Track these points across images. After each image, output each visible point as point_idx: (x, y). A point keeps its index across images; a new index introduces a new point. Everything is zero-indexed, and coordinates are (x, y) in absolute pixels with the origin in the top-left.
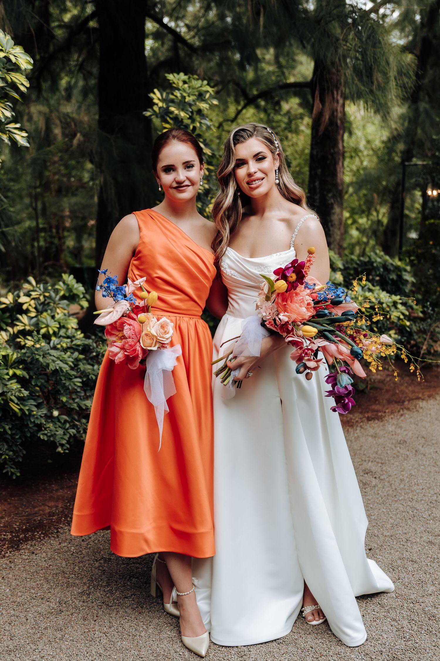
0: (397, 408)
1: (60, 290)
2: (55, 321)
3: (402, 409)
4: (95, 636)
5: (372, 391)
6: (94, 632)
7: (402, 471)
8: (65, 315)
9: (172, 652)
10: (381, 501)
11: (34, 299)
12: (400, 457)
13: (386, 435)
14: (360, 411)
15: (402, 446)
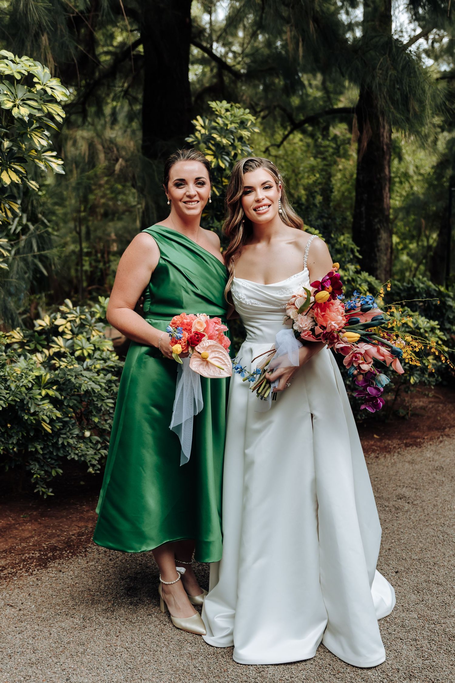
0: (437, 435)
1: (96, 312)
2: (90, 343)
3: (442, 436)
4: (117, 651)
5: (412, 418)
6: (116, 647)
7: (436, 497)
8: (100, 337)
9: (191, 667)
10: (412, 526)
11: (70, 321)
12: (436, 483)
13: (423, 461)
14: (399, 437)
15: (438, 472)
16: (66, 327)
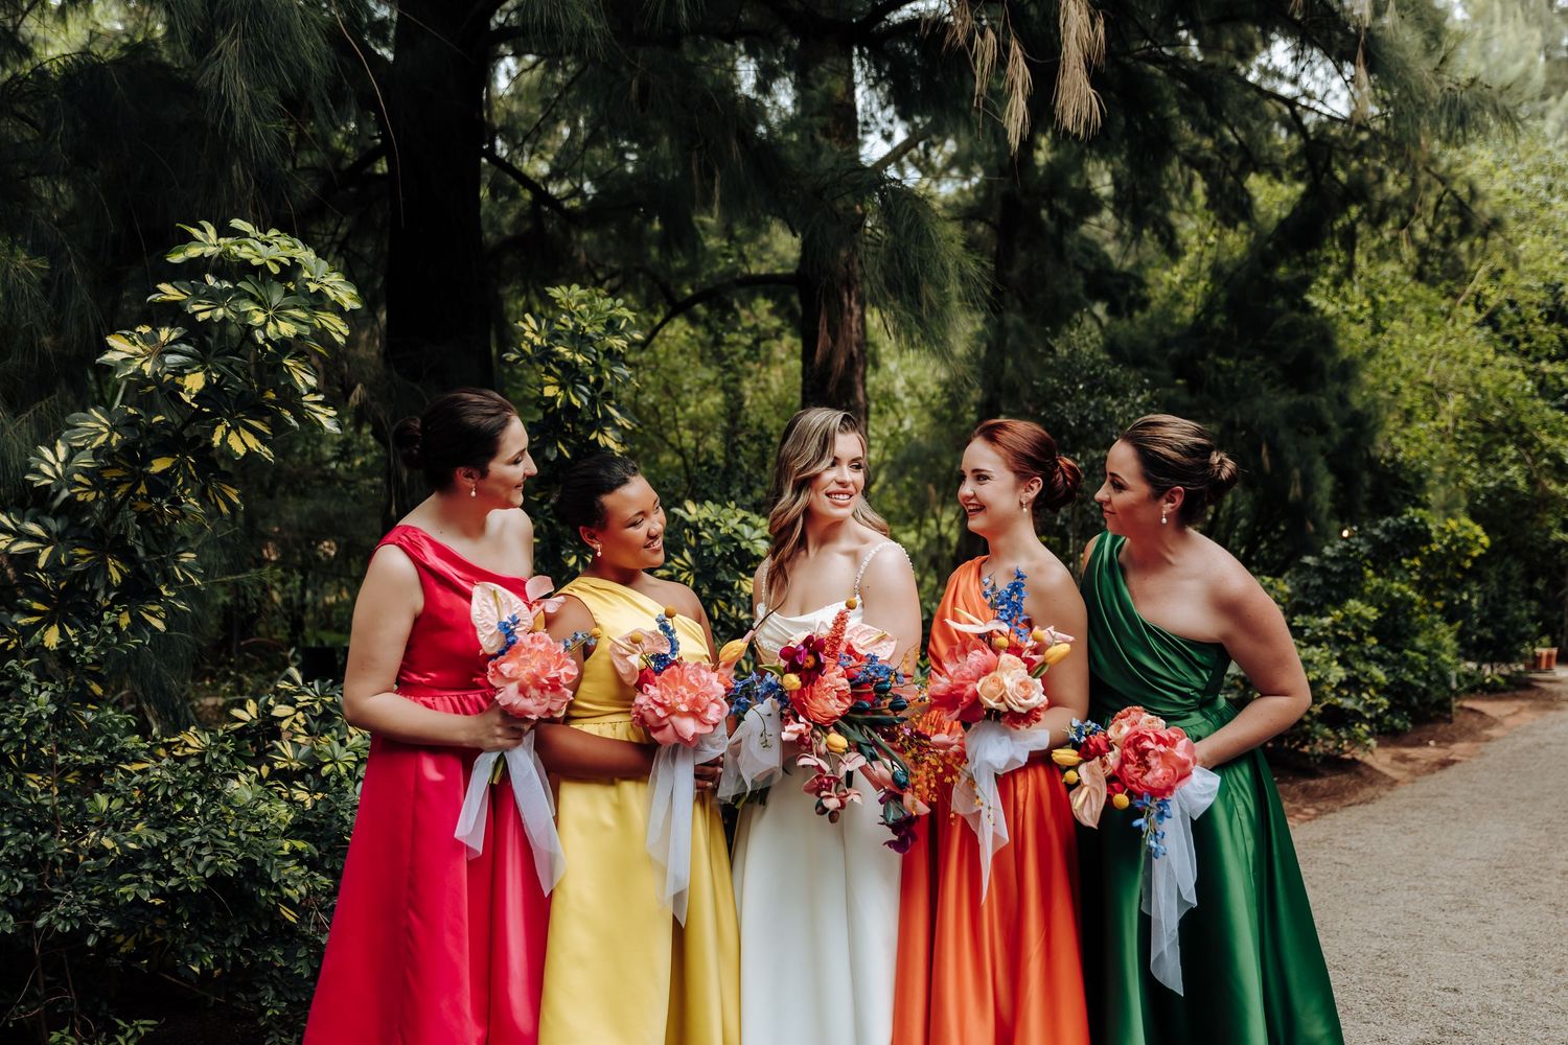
2: (348, 751)
11: (303, 709)
16: (295, 721)
